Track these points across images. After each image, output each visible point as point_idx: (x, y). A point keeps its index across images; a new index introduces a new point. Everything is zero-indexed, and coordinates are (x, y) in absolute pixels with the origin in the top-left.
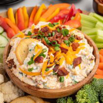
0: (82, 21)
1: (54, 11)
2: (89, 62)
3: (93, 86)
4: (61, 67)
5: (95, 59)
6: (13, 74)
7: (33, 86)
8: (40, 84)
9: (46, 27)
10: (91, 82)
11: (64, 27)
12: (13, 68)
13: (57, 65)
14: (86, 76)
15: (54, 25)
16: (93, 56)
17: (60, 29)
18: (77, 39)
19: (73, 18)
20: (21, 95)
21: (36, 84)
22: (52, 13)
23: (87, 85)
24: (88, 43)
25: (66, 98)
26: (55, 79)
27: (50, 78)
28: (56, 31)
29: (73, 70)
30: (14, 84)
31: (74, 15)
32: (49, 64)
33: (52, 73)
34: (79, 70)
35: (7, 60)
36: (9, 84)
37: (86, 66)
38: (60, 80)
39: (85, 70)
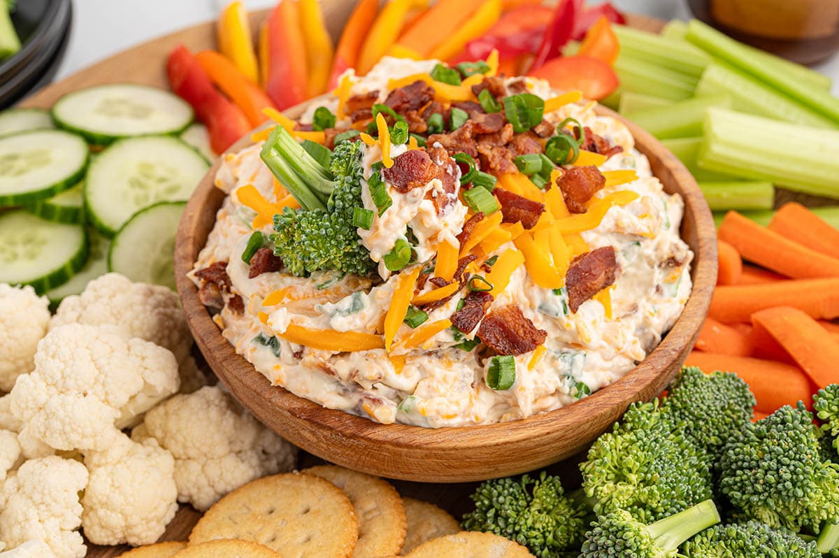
0: (622, 65)
1: (471, 15)
2: (658, 276)
3: (681, 411)
4: (499, 302)
5: (694, 264)
6: (228, 344)
7: (339, 413)
8: (376, 401)
9: (418, 83)
10: (669, 391)
11: (517, 87)
12: (227, 313)
13: (478, 296)
14: (642, 355)
15: (463, 77)
16: (682, 246)
17: (496, 93)
18: (593, 148)
19: (571, 49)
20: (273, 464)
21: (355, 398)
22: (461, 24)
23: (645, 407)
24: (654, 174)
25: (527, 481)
26: (464, 370)
27: (433, 365)
28: (470, 106)
29: (570, 321)
30: (233, 405)
31: (582, 37)
32: (428, 287)
33: (446, 337)
34: (603, 325)
35: (198, 267)
36: (208, 403)
37: (642, 302)
38: (494, 379)
39: (633, 322)
